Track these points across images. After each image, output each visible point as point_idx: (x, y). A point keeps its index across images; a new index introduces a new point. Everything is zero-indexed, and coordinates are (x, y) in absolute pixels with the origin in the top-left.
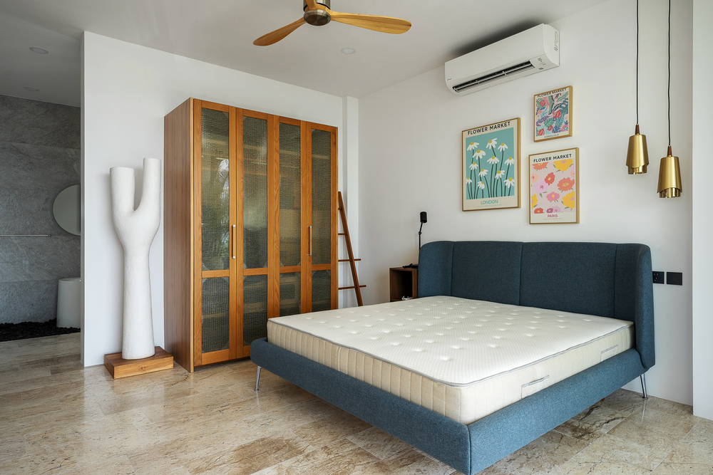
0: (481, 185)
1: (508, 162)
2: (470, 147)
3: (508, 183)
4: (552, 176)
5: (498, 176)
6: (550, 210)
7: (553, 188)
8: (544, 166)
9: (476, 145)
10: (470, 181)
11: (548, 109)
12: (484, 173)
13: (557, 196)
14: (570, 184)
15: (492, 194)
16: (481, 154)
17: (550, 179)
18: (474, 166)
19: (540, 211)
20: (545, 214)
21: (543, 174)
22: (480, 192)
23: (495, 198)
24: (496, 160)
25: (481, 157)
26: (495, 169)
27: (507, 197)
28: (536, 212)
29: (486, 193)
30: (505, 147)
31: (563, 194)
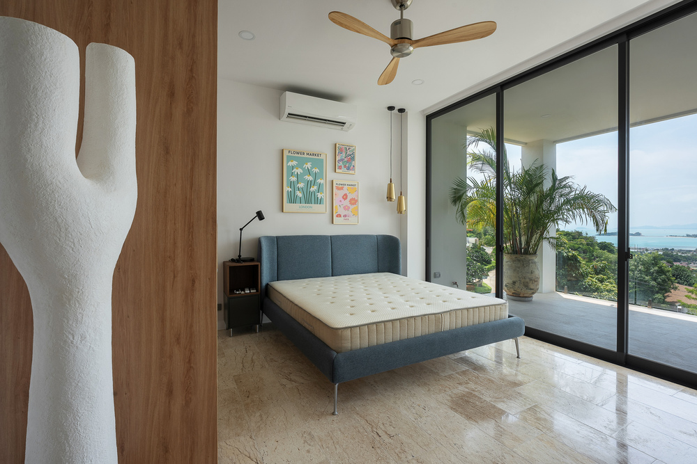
0: (299, 194)
1: (319, 181)
2: (290, 164)
3: (319, 195)
4: (346, 195)
5: (312, 189)
6: (345, 216)
7: (347, 202)
8: (342, 188)
9: (295, 163)
10: (290, 189)
11: (344, 155)
12: (301, 185)
13: (349, 208)
14: (354, 201)
15: (308, 201)
16: (299, 171)
17: (345, 197)
18: (294, 179)
19: (339, 216)
20: (343, 218)
21: (341, 193)
22: (298, 200)
23: (310, 205)
24: (310, 178)
25: (299, 173)
26: (309, 184)
27: (318, 205)
28: (337, 216)
29: (303, 200)
30: (317, 170)
31: (352, 207)
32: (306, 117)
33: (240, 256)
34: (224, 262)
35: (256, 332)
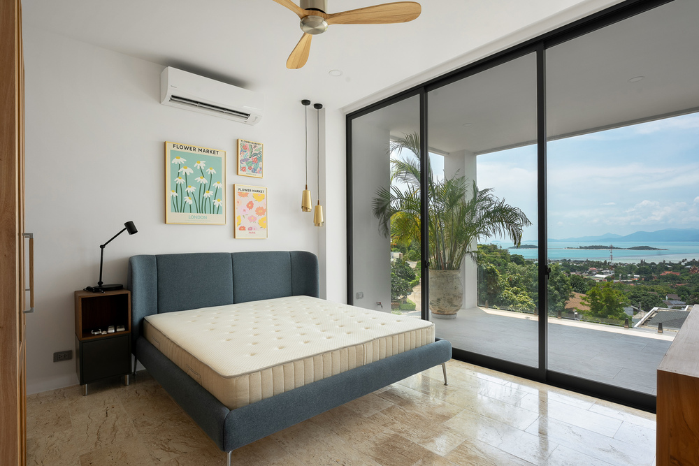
0: (189, 201)
1: (215, 185)
2: (176, 161)
3: (217, 203)
4: (251, 203)
5: (206, 195)
6: (250, 229)
7: (252, 212)
8: (246, 195)
9: (182, 160)
10: (175, 194)
11: (248, 154)
12: (191, 189)
13: (255, 219)
14: (261, 211)
15: (201, 209)
16: (189, 171)
17: (250, 205)
18: (181, 181)
19: (243, 228)
20: (247, 231)
21: (245, 201)
22: (187, 208)
23: (204, 214)
24: (204, 181)
25: (188, 174)
26: (203, 188)
27: (215, 215)
28: (240, 229)
29: (194, 208)
30: (213, 171)
31: (259, 218)
32: (197, 102)
33: (100, 283)
34: (76, 292)
35: (125, 385)
